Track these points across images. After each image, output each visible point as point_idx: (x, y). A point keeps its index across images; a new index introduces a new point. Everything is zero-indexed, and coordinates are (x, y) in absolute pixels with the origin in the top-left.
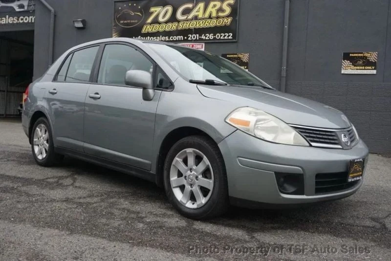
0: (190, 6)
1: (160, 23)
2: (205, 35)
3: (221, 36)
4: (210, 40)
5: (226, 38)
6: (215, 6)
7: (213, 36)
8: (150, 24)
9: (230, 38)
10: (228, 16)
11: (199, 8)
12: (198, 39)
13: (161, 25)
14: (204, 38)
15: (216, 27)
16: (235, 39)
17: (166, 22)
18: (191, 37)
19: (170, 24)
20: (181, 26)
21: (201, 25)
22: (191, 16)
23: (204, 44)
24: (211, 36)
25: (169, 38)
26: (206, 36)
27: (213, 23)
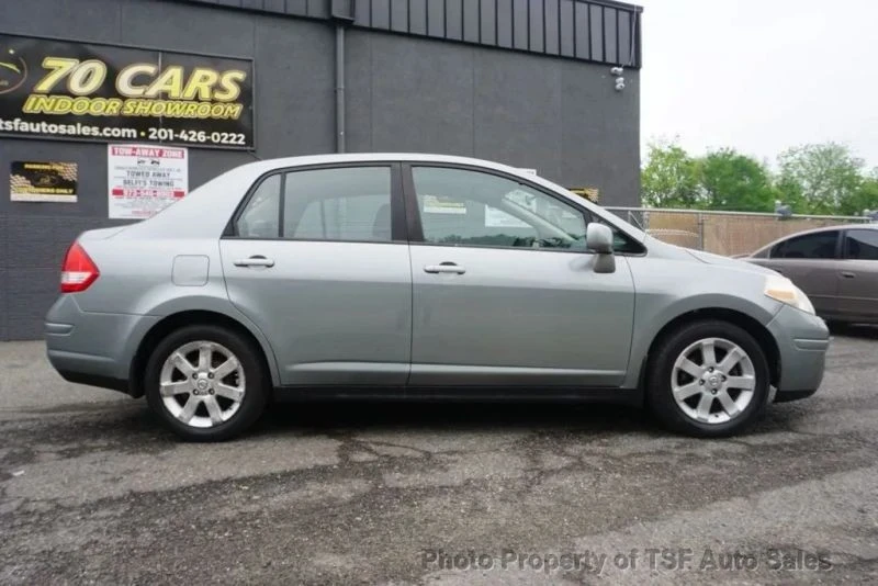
0: (150, 69)
1: (74, 96)
2: (187, 133)
3: (222, 138)
4: (198, 142)
5: (232, 141)
6: (205, 78)
7: (206, 135)
8: (48, 95)
9: (240, 142)
10: (234, 102)
11: (172, 78)
12: (171, 138)
13: (78, 101)
14: (186, 138)
15: (210, 119)
16: (252, 146)
17: (92, 96)
18: (154, 133)
19: (101, 102)
20: (132, 110)
21: (178, 113)
22: (153, 90)
23: (186, 151)
24: (201, 136)
25: (101, 131)
26: (190, 136)
27: (203, 112)
